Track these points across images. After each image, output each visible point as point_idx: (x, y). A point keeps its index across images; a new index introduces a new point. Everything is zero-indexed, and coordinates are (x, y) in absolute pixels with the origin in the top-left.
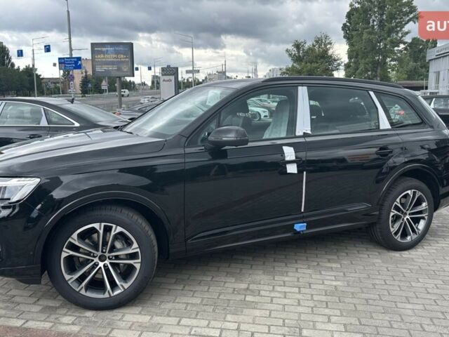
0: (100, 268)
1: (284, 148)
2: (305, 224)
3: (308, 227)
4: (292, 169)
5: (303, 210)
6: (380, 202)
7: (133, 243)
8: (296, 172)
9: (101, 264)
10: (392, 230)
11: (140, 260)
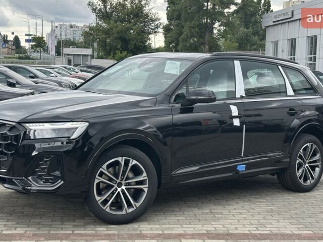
0: (119, 192)
1: (231, 106)
2: (245, 166)
3: (247, 169)
4: (237, 122)
5: (242, 155)
6: (290, 152)
7: (143, 172)
8: (239, 125)
9: (119, 190)
10: (298, 174)
11: (147, 186)
